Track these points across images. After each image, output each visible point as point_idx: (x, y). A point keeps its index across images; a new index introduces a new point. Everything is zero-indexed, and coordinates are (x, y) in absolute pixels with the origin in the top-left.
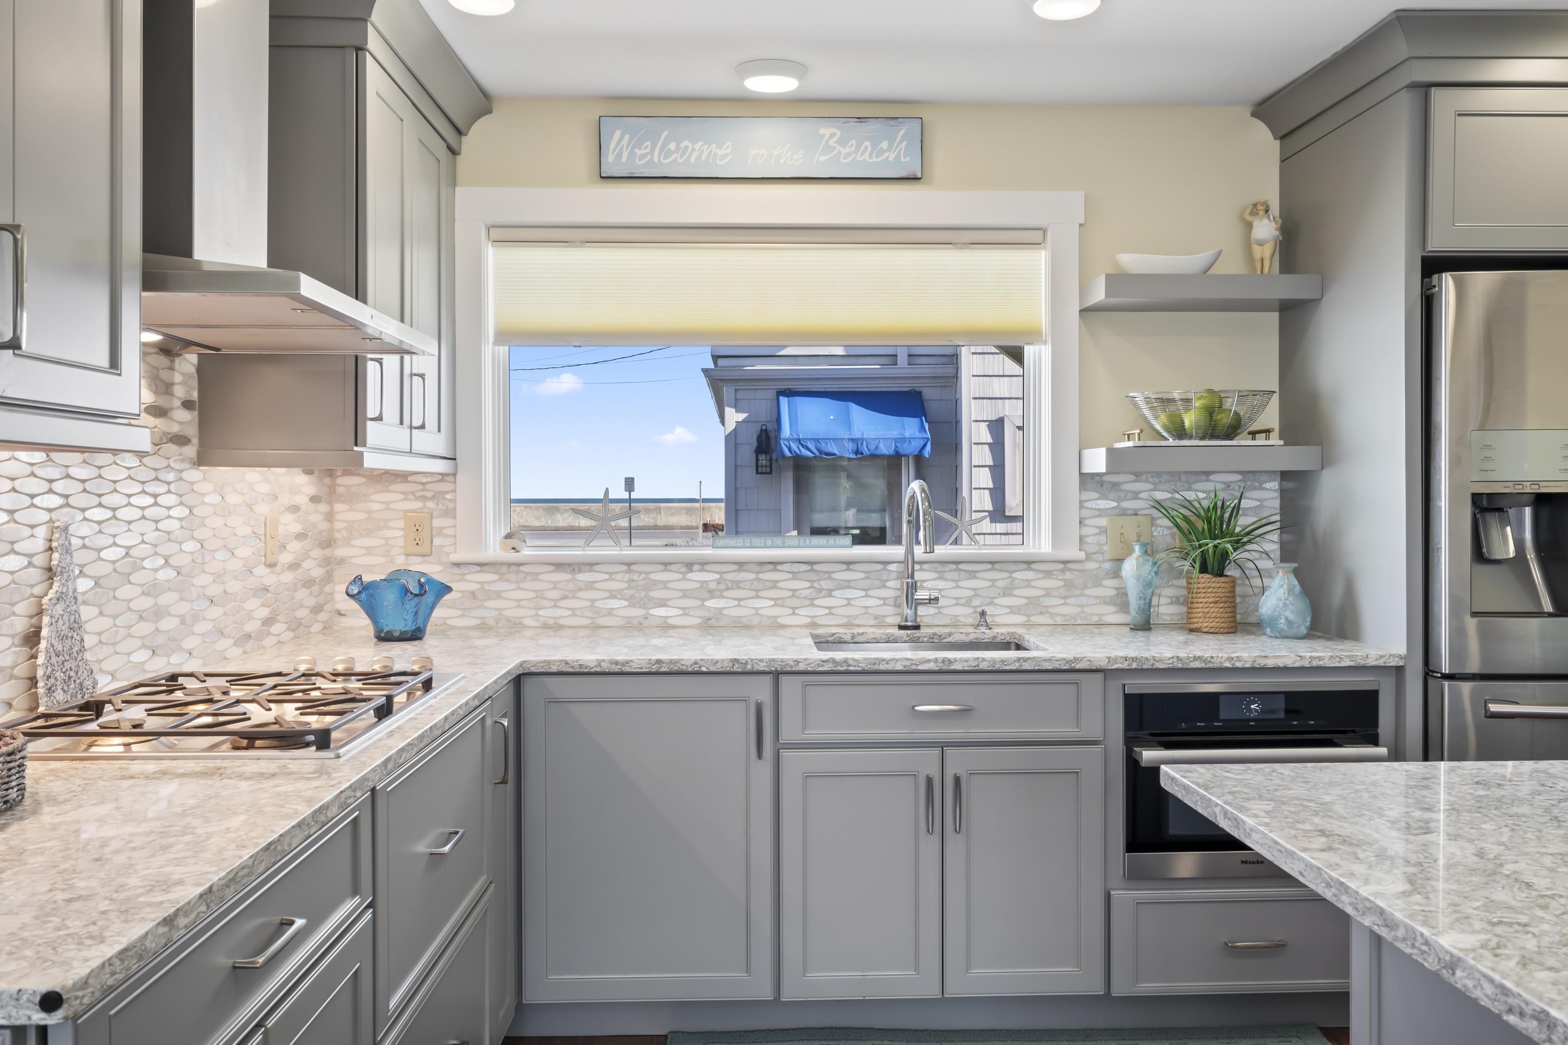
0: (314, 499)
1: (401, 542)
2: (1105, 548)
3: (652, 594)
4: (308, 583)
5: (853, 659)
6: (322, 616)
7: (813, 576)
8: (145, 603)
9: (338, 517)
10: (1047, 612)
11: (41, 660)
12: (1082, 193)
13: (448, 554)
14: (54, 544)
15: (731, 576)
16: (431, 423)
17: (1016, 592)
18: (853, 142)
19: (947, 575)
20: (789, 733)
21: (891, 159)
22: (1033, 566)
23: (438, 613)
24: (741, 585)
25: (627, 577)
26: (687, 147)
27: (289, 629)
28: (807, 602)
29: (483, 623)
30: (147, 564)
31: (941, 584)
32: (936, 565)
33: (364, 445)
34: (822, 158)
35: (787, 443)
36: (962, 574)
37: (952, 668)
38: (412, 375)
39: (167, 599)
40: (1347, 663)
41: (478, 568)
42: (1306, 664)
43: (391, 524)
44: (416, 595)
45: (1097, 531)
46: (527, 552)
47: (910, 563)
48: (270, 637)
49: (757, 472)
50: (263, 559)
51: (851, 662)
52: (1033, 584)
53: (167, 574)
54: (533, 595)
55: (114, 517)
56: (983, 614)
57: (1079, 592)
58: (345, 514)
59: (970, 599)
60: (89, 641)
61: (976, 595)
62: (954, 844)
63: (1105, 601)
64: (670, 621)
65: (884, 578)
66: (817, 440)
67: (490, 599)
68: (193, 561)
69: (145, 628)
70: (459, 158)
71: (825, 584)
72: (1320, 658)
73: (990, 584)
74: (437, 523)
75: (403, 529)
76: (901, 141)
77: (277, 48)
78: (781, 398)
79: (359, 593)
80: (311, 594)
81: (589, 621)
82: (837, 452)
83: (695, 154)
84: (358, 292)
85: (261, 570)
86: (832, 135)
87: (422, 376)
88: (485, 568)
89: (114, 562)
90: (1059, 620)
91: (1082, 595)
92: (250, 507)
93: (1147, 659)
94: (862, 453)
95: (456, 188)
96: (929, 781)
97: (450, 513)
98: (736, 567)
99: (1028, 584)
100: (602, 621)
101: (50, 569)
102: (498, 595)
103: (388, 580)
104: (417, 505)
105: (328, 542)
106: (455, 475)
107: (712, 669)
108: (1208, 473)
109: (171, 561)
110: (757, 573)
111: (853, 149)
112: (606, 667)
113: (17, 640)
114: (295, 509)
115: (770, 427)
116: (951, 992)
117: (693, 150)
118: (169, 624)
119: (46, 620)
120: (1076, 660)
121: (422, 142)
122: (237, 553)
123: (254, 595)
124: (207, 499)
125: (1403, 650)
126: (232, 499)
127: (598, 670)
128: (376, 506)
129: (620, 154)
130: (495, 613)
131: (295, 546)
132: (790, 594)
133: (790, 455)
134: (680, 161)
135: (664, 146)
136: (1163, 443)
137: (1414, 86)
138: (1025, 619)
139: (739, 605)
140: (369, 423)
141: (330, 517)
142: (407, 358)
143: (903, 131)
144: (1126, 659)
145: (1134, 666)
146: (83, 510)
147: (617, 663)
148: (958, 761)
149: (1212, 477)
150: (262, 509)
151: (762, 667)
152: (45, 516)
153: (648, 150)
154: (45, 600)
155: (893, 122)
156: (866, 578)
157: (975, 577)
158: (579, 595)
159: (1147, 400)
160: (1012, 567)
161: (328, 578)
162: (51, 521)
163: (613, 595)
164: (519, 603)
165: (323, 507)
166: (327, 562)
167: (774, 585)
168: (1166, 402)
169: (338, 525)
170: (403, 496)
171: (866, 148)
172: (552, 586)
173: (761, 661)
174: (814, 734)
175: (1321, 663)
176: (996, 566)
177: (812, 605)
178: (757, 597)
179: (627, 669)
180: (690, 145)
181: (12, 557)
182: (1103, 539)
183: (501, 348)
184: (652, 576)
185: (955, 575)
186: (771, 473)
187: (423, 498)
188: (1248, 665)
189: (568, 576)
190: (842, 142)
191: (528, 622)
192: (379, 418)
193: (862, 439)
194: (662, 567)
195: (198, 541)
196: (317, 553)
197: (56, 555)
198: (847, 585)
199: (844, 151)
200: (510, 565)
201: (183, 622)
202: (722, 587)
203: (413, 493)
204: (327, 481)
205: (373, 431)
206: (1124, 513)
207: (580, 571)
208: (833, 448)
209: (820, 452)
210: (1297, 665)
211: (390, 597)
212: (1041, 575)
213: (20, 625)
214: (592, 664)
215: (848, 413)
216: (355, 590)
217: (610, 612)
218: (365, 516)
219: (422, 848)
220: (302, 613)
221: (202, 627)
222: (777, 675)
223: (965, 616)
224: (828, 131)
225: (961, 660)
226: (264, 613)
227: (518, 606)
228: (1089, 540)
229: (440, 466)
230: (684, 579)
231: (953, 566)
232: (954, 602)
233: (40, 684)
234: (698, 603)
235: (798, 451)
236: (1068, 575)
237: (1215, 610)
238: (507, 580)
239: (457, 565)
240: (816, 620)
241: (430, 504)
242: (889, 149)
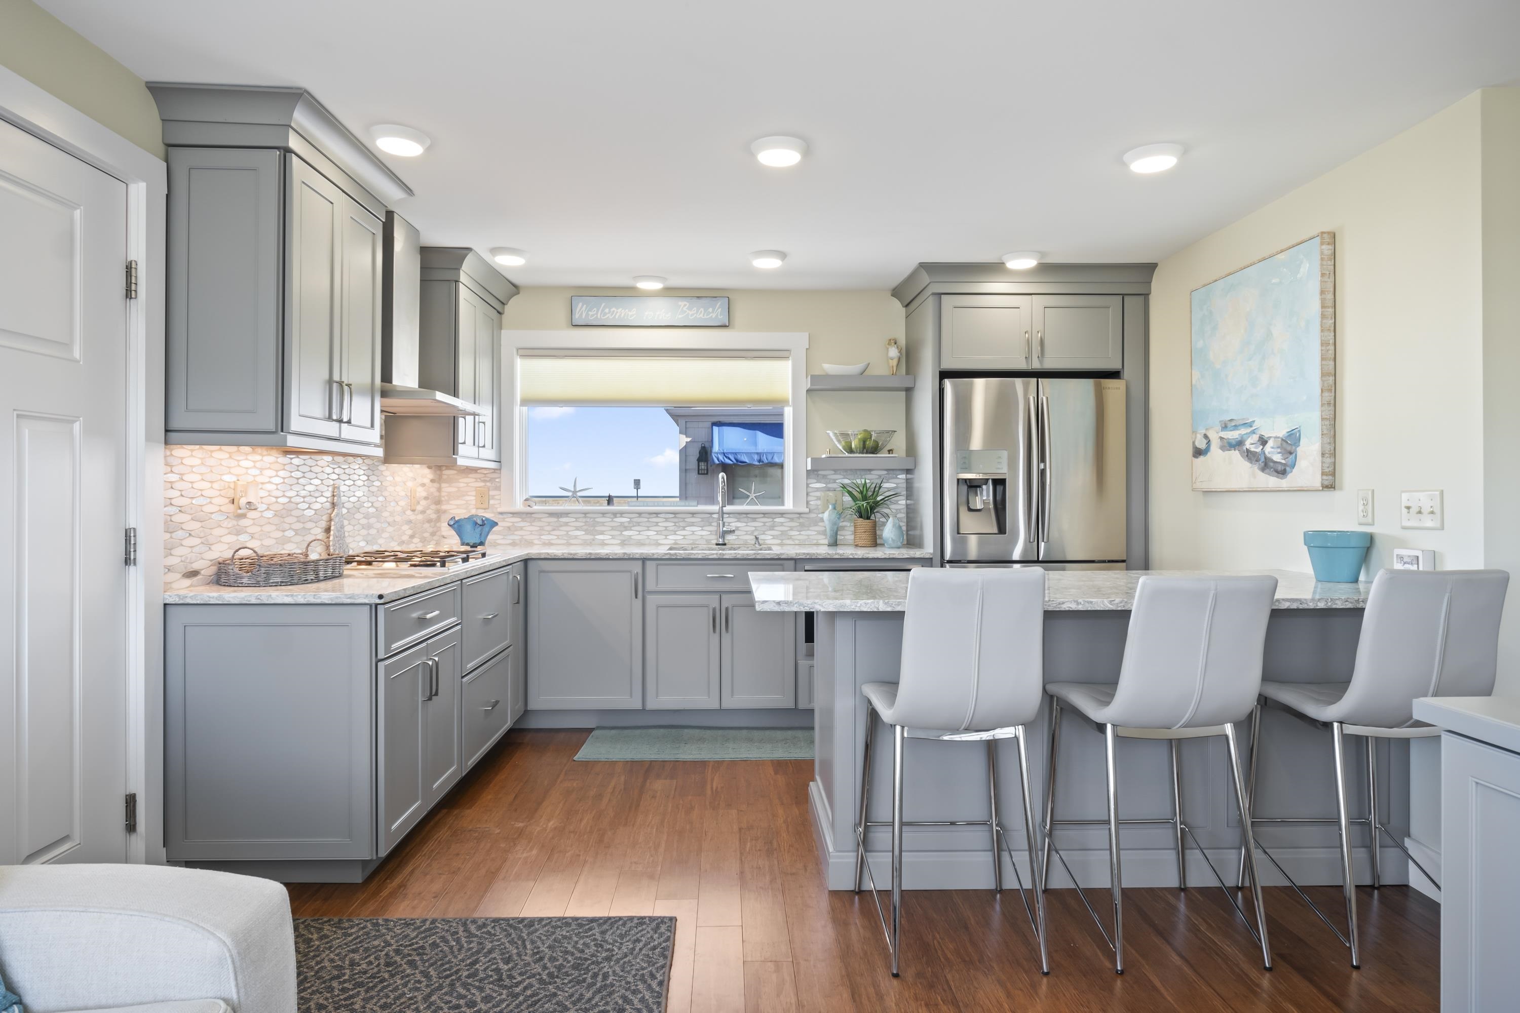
0: (432, 481)
1: (474, 502)
2: (820, 507)
3: (597, 528)
4: (429, 521)
5: (679, 553)
6: (435, 538)
7: (676, 520)
8: (364, 521)
9: (443, 490)
10: (791, 538)
11: (331, 538)
12: (807, 334)
13: (497, 508)
14: (335, 494)
15: (635, 520)
16: (489, 445)
17: (776, 528)
18: (695, 308)
19: (742, 520)
20: (650, 586)
21: (713, 317)
22: (784, 515)
23: (489, 537)
24: (641, 524)
25: (584, 520)
26: (614, 311)
27: (420, 541)
28: (673, 533)
29: (514, 542)
30: (365, 505)
31: (739, 524)
32: (736, 515)
33: (457, 455)
34: (680, 316)
35: (716, 455)
36: (749, 520)
37: (724, 557)
38: (479, 422)
39: (372, 520)
40: (907, 556)
41: (511, 515)
42: (887, 556)
43: (469, 493)
44: (481, 525)
45: (815, 498)
46: (536, 508)
47: (722, 513)
48: (412, 544)
49: (699, 474)
50: (410, 507)
51: (678, 555)
52: (784, 524)
53: (372, 510)
54: (538, 528)
55: (354, 484)
56: (757, 538)
57: (806, 529)
58: (447, 488)
59: (753, 532)
60: (347, 534)
61: (756, 530)
62: (726, 638)
63: (819, 533)
64: (605, 542)
65: (711, 521)
66: (736, 453)
67: (517, 530)
68: (382, 505)
69: (364, 532)
70: (503, 316)
71: (682, 524)
72: (894, 554)
73: (763, 524)
74: (491, 493)
75: (475, 496)
76: (719, 308)
77: (423, 281)
78: (714, 427)
79: (454, 524)
80: (430, 526)
81: (566, 541)
82: (747, 461)
83: (618, 314)
84: (455, 394)
85: (409, 512)
86: (685, 305)
87: (484, 423)
88: (515, 515)
89: (354, 503)
90: (797, 542)
91: (808, 530)
92: (404, 483)
93: (814, 554)
94: (763, 462)
95: (502, 331)
96: (714, 610)
97: (498, 488)
98: (637, 515)
99: (782, 524)
100: (572, 541)
101: (333, 504)
102: (521, 528)
103: (469, 518)
104: (482, 484)
105: (438, 502)
106: (500, 469)
107: (615, 557)
108: (870, 470)
109: (374, 505)
110: (648, 518)
111: (695, 312)
112: (566, 556)
113: (323, 530)
114: (423, 485)
115: (707, 445)
116: (724, 706)
117: (617, 312)
118: (373, 532)
119: (333, 523)
120: (781, 554)
121: (486, 315)
122: (399, 503)
123: (406, 524)
124: (388, 479)
125: (931, 551)
126: (398, 479)
127: (562, 557)
128: (462, 485)
129: (581, 314)
130: (520, 537)
131: (423, 503)
132: (664, 528)
133: (718, 462)
134: (610, 317)
135: (603, 311)
136: (844, 456)
137: (934, 294)
138: (780, 541)
139: (639, 534)
140: (460, 445)
141: (439, 490)
142: (477, 417)
143: (719, 303)
144: (804, 554)
145: (808, 557)
146: (344, 481)
147: (571, 554)
148: (727, 601)
149: (872, 472)
150: (410, 484)
151: (637, 556)
152: (332, 482)
153: (595, 312)
154: (332, 515)
155: (714, 299)
156: (702, 521)
157: (755, 521)
158: (561, 528)
159: (835, 434)
160: (774, 516)
161: (438, 520)
162: (334, 484)
163: (577, 529)
164: (531, 533)
165: (436, 485)
166: (438, 512)
167: (657, 524)
168: (845, 435)
169: (443, 494)
170: (475, 480)
171: (701, 311)
172: (547, 524)
173: (637, 553)
174: (661, 587)
175: (894, 556)
176: (766, 515)
177: (675, 534)
178: (648, 530)
179: (576, 557)
180: (616, 310)
181: (322, 498)
182: (819, 502)
183: (524, 408)
184: (597, 520)
185: (746, 520)
186: (707, 474)
187: (485, 481)
188: (860, 557)
189: (555, 520)
190: (690, 309)
191: (536, 542)
192: (464, 443)
193: (764, 453)
194: (602, 515)
195: (384, 497)
196: (433, 507)
197: (335, 498)
198: (692, 524)
199: (691, 313)
200: (527, 513)
201: (378, 532)
202: (631, 525)
203: (480, 479)
204: (438, 472)
205: (461, 449)
206: (829, 490)
207: (561, 517)
208: (745, 459)
209: (737, 460)
210: (882, 557)
211: (468, 527)
212: (788, 520)
213: (324, 524)
214: (560, 555)
215: (755, 436)
216: (452, 523)
217: (576, 537)
218: (457, 489)
219: (481, 617)
220: (426, 535)
221: (385, 535)
222: (644, 560)
223: (751, 540)
224: (683, 304)
225: (728, 554)
226: (410, 532)
227: (531, 534)
228: (811, 503)
229: (492, 465)
230: (612, 521)
231: (745, 516)
232: (745, 533)
233: (331, 548)
234: (619, 533)
235: (723, 460)
236: (801, 520)
237: (864, 536)
238: (525, 521)
239: (501, 513)
240: (677, 541)
241: (488, 484)
242: (713, 312)
